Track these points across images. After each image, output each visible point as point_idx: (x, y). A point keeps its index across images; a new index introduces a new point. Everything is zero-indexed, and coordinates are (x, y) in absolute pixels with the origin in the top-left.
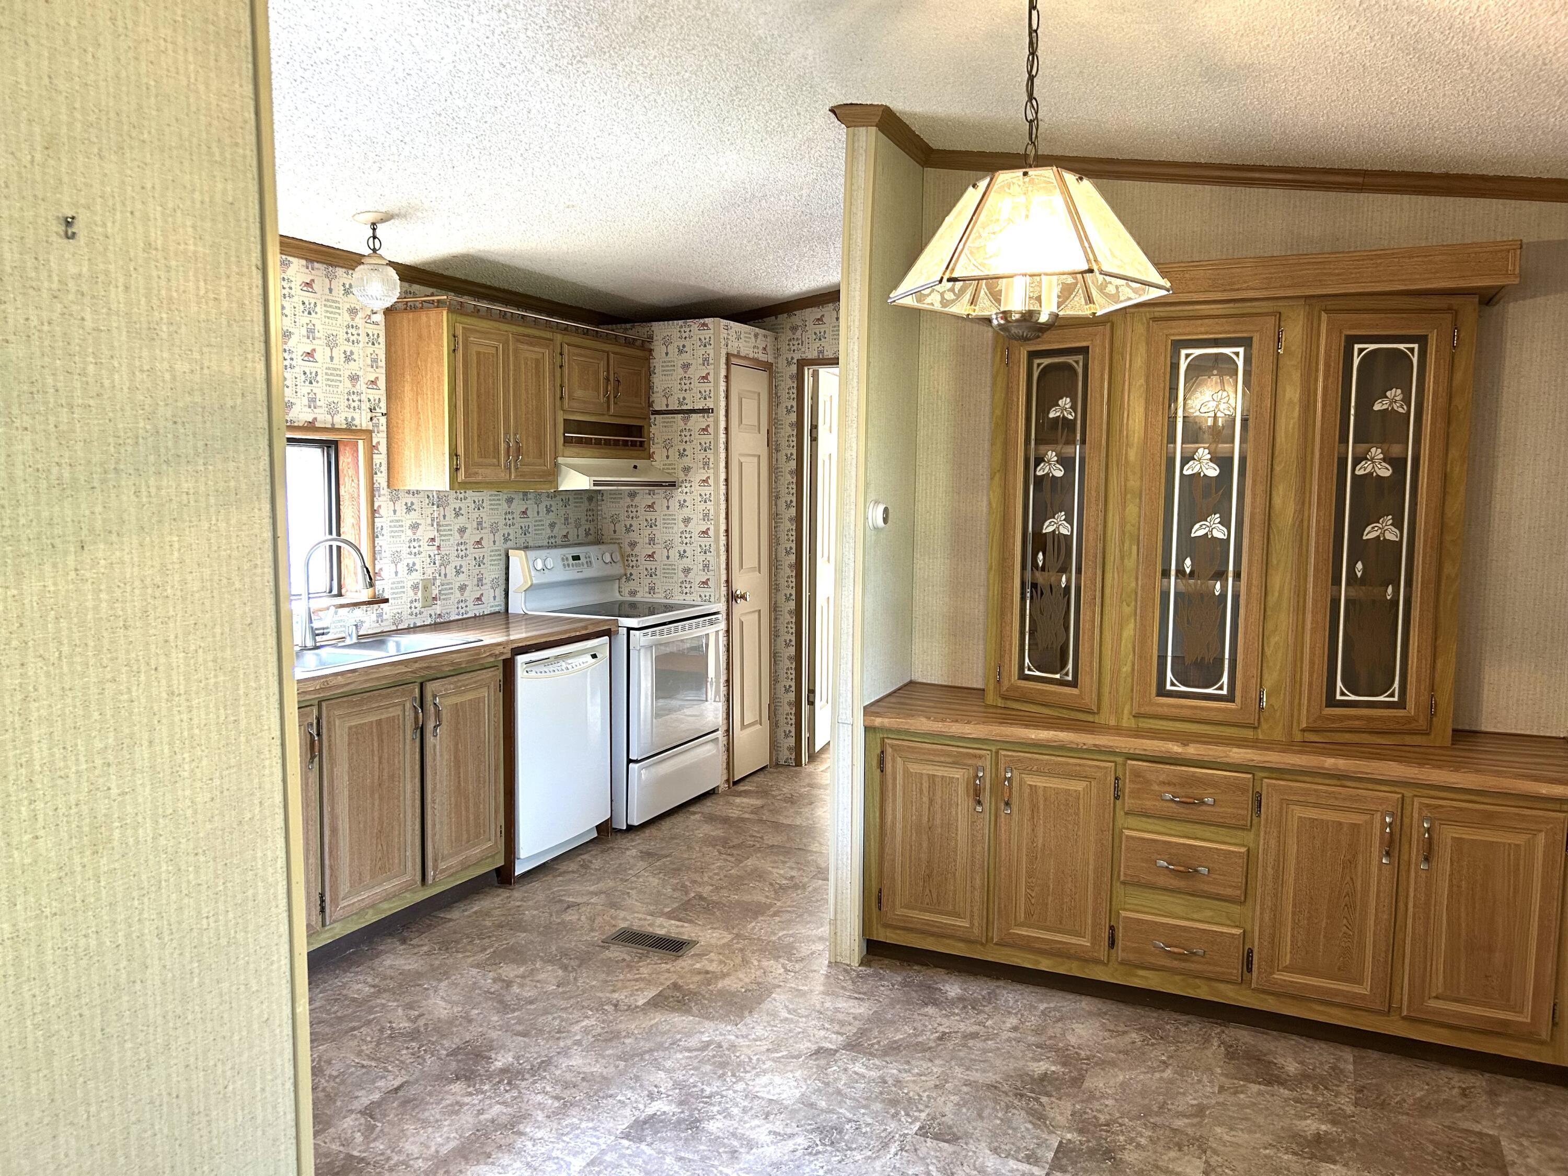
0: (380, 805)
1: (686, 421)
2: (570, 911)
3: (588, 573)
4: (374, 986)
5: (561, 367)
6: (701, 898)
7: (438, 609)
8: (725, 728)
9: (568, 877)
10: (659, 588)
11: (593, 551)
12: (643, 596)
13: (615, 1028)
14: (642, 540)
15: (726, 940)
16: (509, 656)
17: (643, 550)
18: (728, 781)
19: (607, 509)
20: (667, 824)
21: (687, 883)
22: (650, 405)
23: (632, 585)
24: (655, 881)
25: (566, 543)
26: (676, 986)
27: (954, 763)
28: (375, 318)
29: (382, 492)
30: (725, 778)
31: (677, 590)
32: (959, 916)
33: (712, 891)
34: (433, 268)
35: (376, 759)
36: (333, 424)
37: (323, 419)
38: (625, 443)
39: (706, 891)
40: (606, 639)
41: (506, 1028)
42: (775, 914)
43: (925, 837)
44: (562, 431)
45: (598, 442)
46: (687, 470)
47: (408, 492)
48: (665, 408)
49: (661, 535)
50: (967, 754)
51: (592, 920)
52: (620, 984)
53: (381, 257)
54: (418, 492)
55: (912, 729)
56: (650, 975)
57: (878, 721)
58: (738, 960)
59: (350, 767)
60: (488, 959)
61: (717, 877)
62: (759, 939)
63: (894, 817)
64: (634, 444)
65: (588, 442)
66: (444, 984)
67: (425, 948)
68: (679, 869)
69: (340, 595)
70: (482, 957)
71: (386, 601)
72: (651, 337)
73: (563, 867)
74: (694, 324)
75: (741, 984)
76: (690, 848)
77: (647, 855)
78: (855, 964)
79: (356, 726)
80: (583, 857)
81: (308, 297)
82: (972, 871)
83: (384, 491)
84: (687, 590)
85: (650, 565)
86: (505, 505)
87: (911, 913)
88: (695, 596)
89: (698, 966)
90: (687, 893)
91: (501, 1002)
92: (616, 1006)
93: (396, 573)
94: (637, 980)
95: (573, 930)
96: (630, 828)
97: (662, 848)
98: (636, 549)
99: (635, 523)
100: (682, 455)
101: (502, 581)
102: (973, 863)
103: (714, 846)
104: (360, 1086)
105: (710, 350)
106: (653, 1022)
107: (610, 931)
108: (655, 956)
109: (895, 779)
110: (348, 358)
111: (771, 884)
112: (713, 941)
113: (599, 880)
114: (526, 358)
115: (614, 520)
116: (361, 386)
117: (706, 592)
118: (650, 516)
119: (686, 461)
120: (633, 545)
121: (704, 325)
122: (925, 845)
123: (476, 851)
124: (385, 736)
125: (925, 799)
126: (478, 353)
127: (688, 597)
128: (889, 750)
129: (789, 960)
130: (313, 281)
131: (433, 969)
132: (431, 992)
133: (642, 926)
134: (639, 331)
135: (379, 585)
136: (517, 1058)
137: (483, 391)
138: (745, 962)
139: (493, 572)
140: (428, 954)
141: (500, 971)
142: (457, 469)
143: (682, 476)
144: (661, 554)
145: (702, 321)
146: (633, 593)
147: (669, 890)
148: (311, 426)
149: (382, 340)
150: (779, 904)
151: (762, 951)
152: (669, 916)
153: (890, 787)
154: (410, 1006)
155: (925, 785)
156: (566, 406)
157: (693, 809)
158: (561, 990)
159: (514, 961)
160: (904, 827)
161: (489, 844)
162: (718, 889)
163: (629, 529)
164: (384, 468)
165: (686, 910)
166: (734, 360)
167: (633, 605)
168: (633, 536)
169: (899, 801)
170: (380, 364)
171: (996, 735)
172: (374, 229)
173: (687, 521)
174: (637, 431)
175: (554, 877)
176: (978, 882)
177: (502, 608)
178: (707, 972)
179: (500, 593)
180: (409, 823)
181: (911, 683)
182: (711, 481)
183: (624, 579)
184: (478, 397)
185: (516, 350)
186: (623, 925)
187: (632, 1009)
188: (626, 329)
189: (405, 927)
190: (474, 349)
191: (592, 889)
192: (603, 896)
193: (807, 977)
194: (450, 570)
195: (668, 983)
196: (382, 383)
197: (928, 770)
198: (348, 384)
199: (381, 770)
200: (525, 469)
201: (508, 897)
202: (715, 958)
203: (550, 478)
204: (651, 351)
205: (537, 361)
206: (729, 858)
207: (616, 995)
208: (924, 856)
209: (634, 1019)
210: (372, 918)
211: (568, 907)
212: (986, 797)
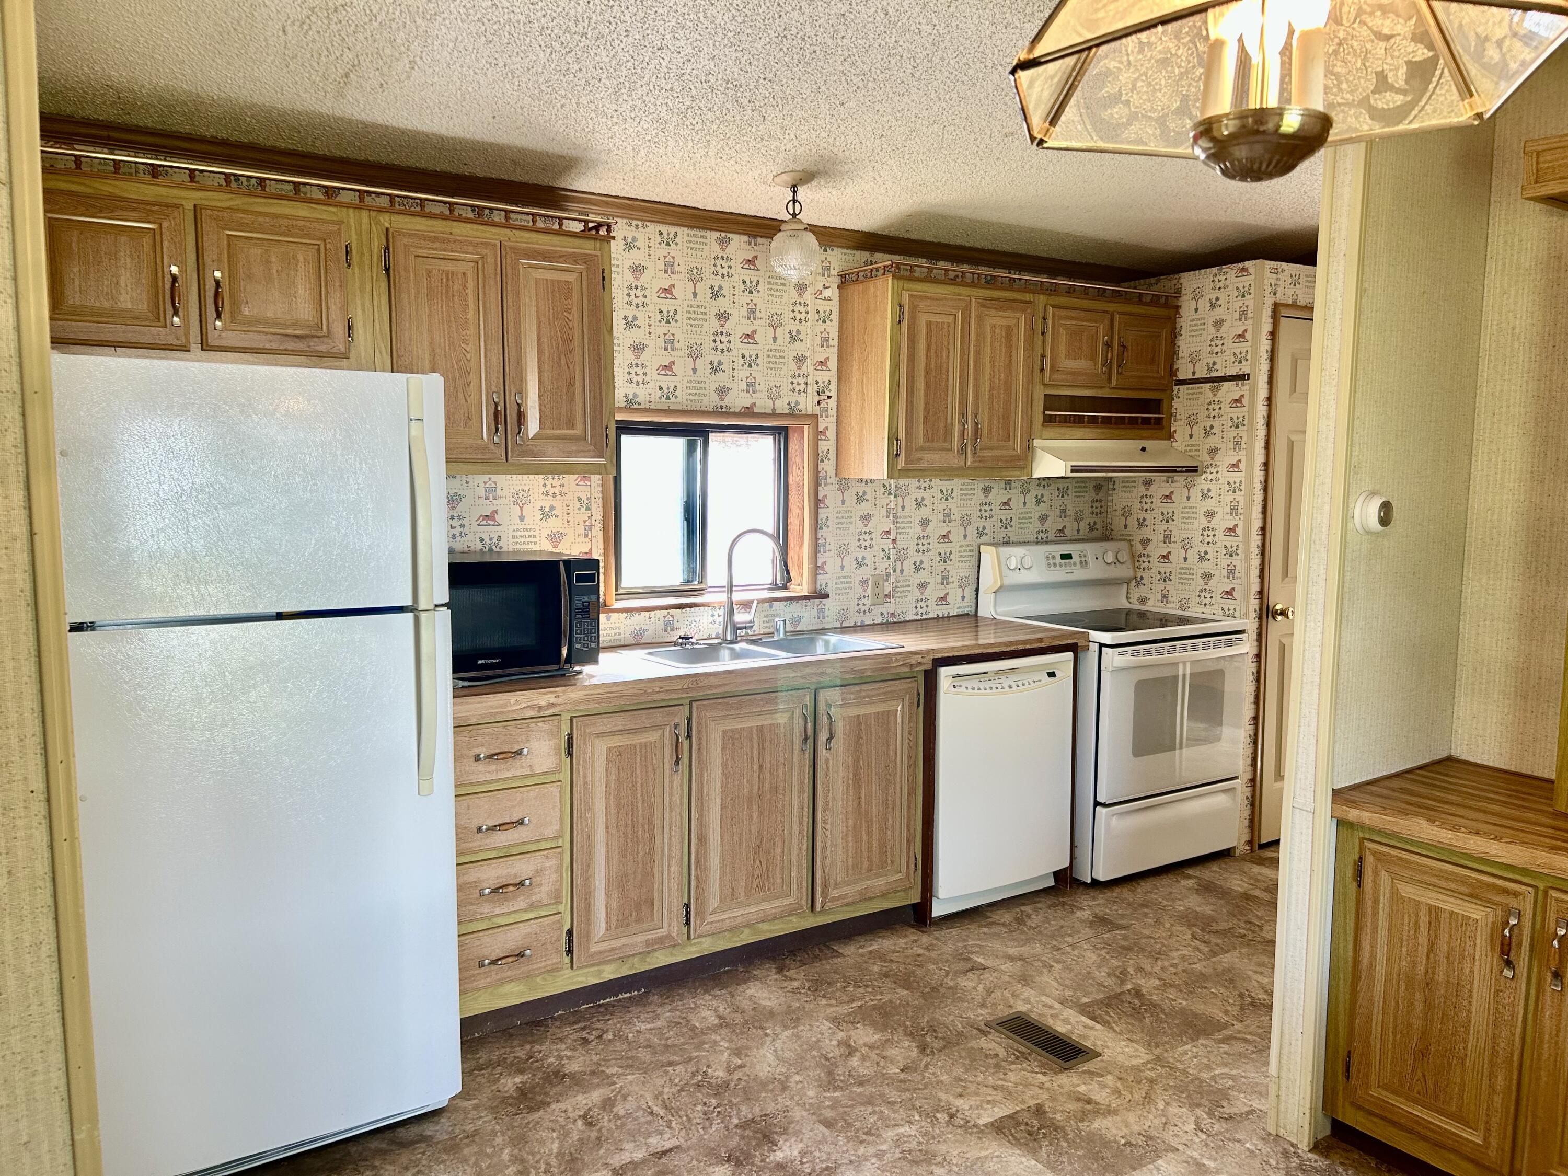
0: (759, 818)
1: (1215, 390)
2: (970, 974)
3: (1080, 574)
4: (720, 1017)
5: (1043, 333)
6: (1138, 993)
7: (890, 607)
8: (1249, 776)
9: (996, 929)
10: (1174, 596)
11: (1091, 549)
12: (1153, 606)
13: (933, 1147)
14: (1156, 538)
15: (1136, 1062)
16: (929, 667)
17: (1157, 549)
18: (1250, 842)
19: (1119, 499)
20: (1145, 886)
21: (1132, 971)
22: (1172, 372)
23: (1142, 591)
24: (1091, 957)
25: (1061, 537)
26: (1039, 1111)
27: (1471, 896)
28: (827, 293)
29: (829, 480)
30: (1246, 837)
31: (1194, 600)
32: (1467, 1124)
33: (1156, 988)
34: (893, 232)
35: (756, 767)
36: (774, 409)
37: (763, 403)
38: (1133, 421)
39: (1148, 985)
40: (1070, 655)
41: (815, 1110)
42: (1226, 1040)
43: (1418, 996)
44: (1041, 408)
45: (1093, 420)
46: (1213, 451)
47: (861, 481)
48: (1190, 377)
49: (1178, 530)
50: (1494, 886)
51: (989, 992)
52: (972, 1088)
53: (800, 221)
54: (872, 481)
55: (1405, 834)
56: (1016, 1085)
57: (1353, 814)
58: (1138, 1096)
59: (723, 773)
60: (849, 1014)
61: (1173, 970)
62: (1184, 1071)
63: (1373, 956)
64: (1146, 421)
65: (1079, 421)
66: (788, 1033)
67: (796, 984)
68: (1128, 949)
69: (785, 587)
70: (844, 1009)
71: (827, 596)
72: (1179, 292)
73: (997, 916)
74: (1231, 272)
75: (1125, 1131)
76: (1158, 922)
77: (1101, 922)
78: (1304, 1145)
79: (732, 731)
80: (1023, 908)
81: (749, 276)
82: (1492, 1065)
83: (832, 480)
84: (1207, 601)
85: (1165, 568)
86: (981, 495)
87: (1393, 1100)
88: (1216, 609)
89: (1082, 1089)
90: (1123, 982)
91: (830, 1073)
92: (952, 1116)
93: (842, 567)
94: (995, 1088)
95: (961, 1000)
96: (1095, 884)
97: (1123, 916)
98: (1150, 548)
99: (1148, 516)
100: (1208, 433)
101: (973, 580)
102: (1494, 1053)
103: (1190, 926)
104: (632, 1135)
105: (1249, 301)
106: (983, 1153)
107: (1003, 1012)
108: (1037, 1058)
109: (1376, 901)
110: (794, 338)
111: (1241, 995)
112: (1121, 1058)
113: (1028, 941)
114: (993, 327)
115: (1126, 513)
116: (808, 367)
117: (1229, 604)
118: (1167, 508)
119: (1213, 441)
120: (1146, 542)
121: (1244, 269)
122: (1419, 1007)
123: (880, 883)
124: (767, 744)
125: (1423, 940)
126: (929, 324)
127: (1208, 610)
128: (1370, 860)
129: (1211, 1114)
130: (756, 257)
131: (789, 1011)
132: (768, 1039)
133: (1043, 1015)
134: (1165, 285)
135: (821, 580)
136: (803, 1154)
137: (933, 366)
138: (1148, 1098)
139: (960, 569)
140: (795, 991)
141: (852, 1033)
142: (897, 455)
143: (1206, 459)
144: (1177, 555)
145: (1241, 265)
146: (1143, 600)
147: (1101, 975)
148: (749, 412)
149: (835, 316)
150: (1238, 1026)
151: (1179, 1089)
152: (1084, 1010)
153: (1369, 911)
154: (737, 1052)
155: (1424, 919)
156: (1047, 380)
157: (1190, 872)
158: (902, 1076)
159: (874, 1024)
160: (1388, 974)
161: (899, 876)
162: (1166, 985)
163: (1141, 524)
164: (832, 456)
165: (1108, 1006)
166: (1284, 312)
167: (1142, 614)
168: (1146, 532)
169: (1383, 934)
170: (831, 343)
171: (1543, 866)
172: (794, 192)
173: (1210, 515)
174: (1154, 405)
175: (981, 926)
176: (1500, 1081)
177: (973, 610)
178: (1089, 1101)
179: (969, 592)
180: (795, 841)
181: (1450, 759)
182: (1242, 466)
183: (1133, 583)
184: (927, 373)
185: (980, 318)
186: (1021, 1007)
187: (968, 1127)
188: (1151, 285)
189: (793, 953)
190: (923, 319)
191: (1011, 951)
192: (1019, 963)
193: (1222, 1147)
194: (908, 566)
195: (1032, 1103)
196: (833, 364)
197: (1431, 898)
198: (793, 366)
199: (761, 780)
200: (987, 453)
201: (916, 941)
202: (1110, 1084)
203: (1021, 463)
204: (1178, 308)
205: (1009, 329)
206: (1202, 947)
207: (959, 1102)
208: (1417, 1024)
209: (962, 1142)
210: (747, 938)
211: (972, 969)
212: (1522, 959)
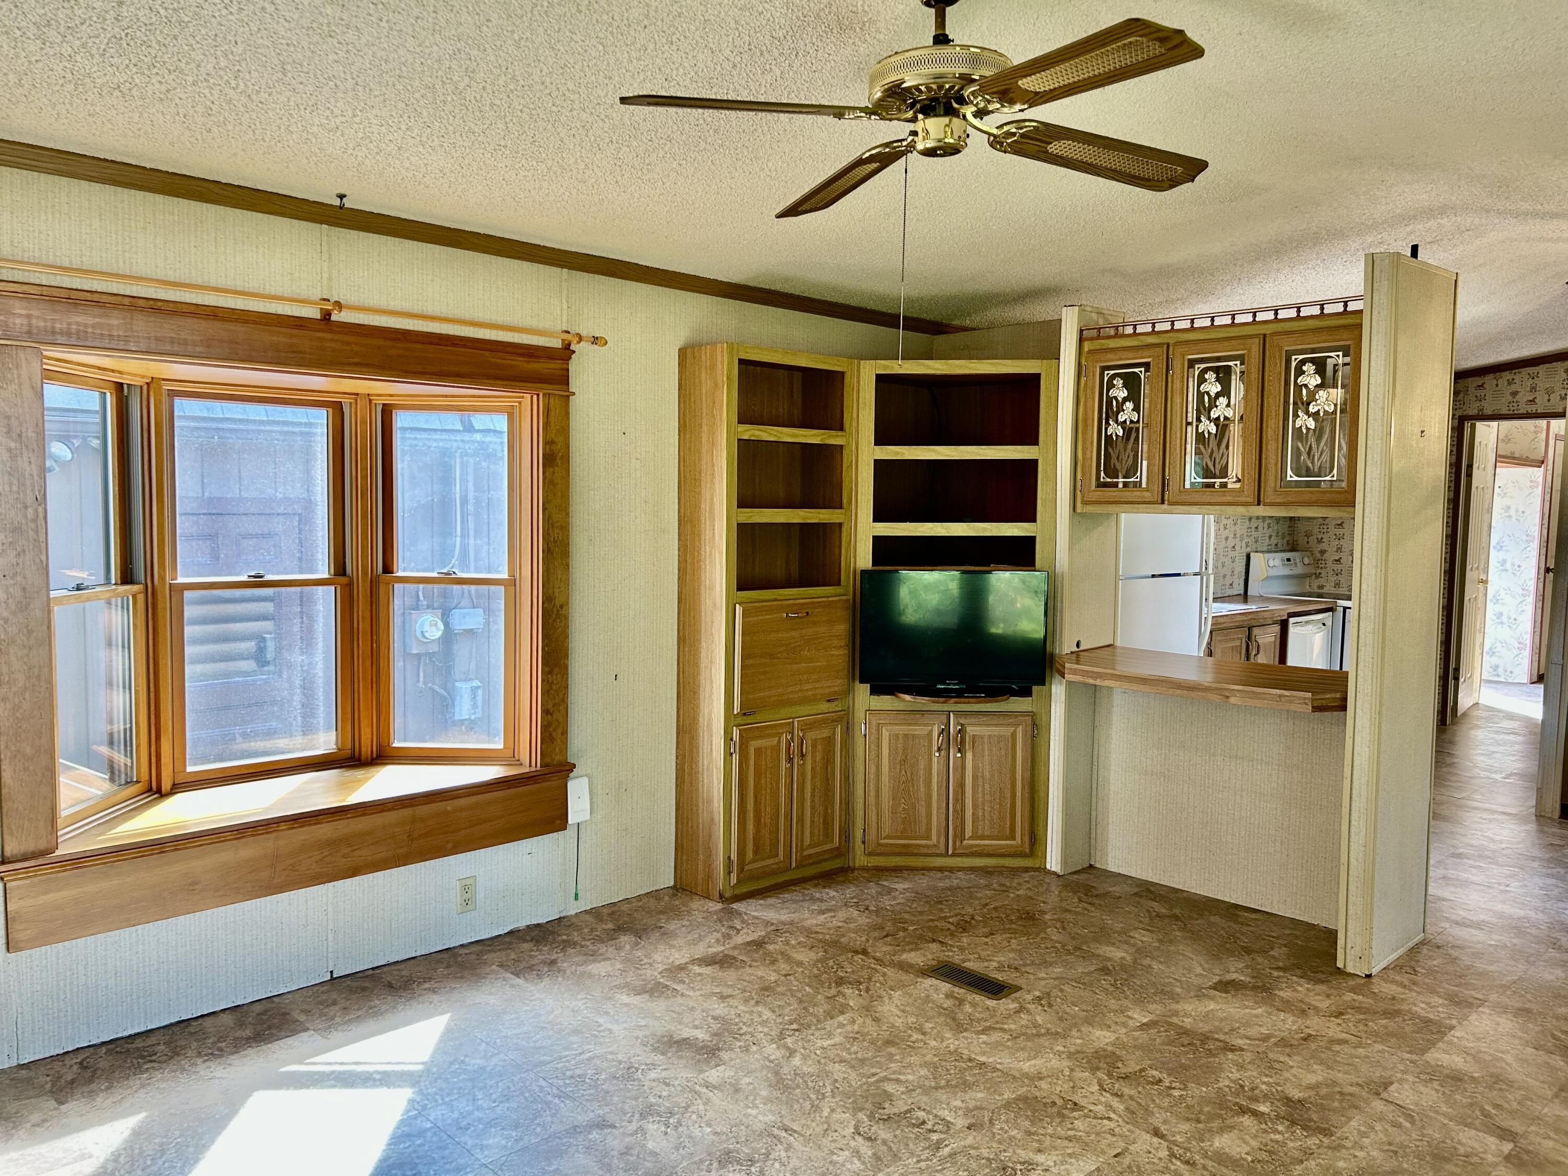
3: (1297, 571)
11: (1297, 555)
12: (1329, 589)
14: (1331, 550)
16: (1285, 617)
17: (1331, 556)
19: (1303, 526)
25: (1282, 548)
40: (1330, 613)
85: (1337, 567)
86: (1248, 523)
98: (1326, 555)
99: (1325, 537)
115: (1308, 535)
118: (1339, 531)
120: (1323, 552)
139: (1241, 567)
144: (1345, 559)
163: (1320, 541)
168: (1323, 546)
183: (1314, 576)
